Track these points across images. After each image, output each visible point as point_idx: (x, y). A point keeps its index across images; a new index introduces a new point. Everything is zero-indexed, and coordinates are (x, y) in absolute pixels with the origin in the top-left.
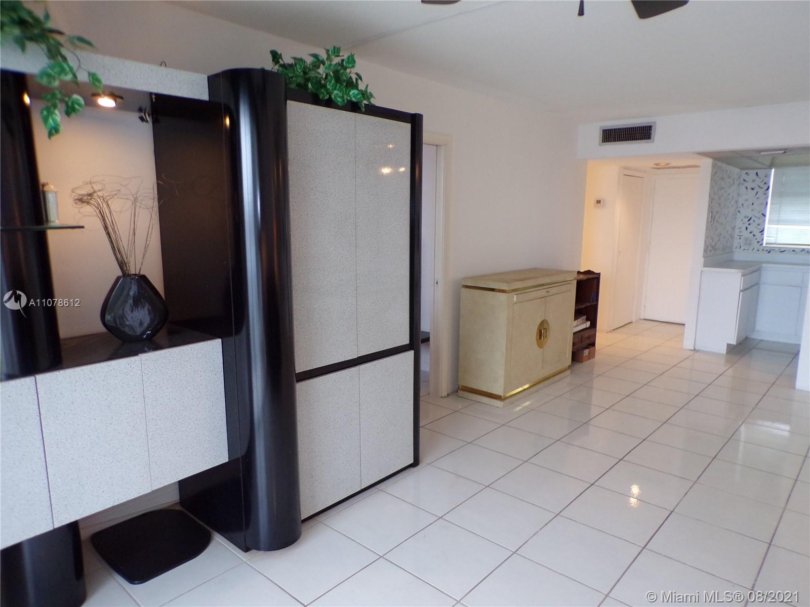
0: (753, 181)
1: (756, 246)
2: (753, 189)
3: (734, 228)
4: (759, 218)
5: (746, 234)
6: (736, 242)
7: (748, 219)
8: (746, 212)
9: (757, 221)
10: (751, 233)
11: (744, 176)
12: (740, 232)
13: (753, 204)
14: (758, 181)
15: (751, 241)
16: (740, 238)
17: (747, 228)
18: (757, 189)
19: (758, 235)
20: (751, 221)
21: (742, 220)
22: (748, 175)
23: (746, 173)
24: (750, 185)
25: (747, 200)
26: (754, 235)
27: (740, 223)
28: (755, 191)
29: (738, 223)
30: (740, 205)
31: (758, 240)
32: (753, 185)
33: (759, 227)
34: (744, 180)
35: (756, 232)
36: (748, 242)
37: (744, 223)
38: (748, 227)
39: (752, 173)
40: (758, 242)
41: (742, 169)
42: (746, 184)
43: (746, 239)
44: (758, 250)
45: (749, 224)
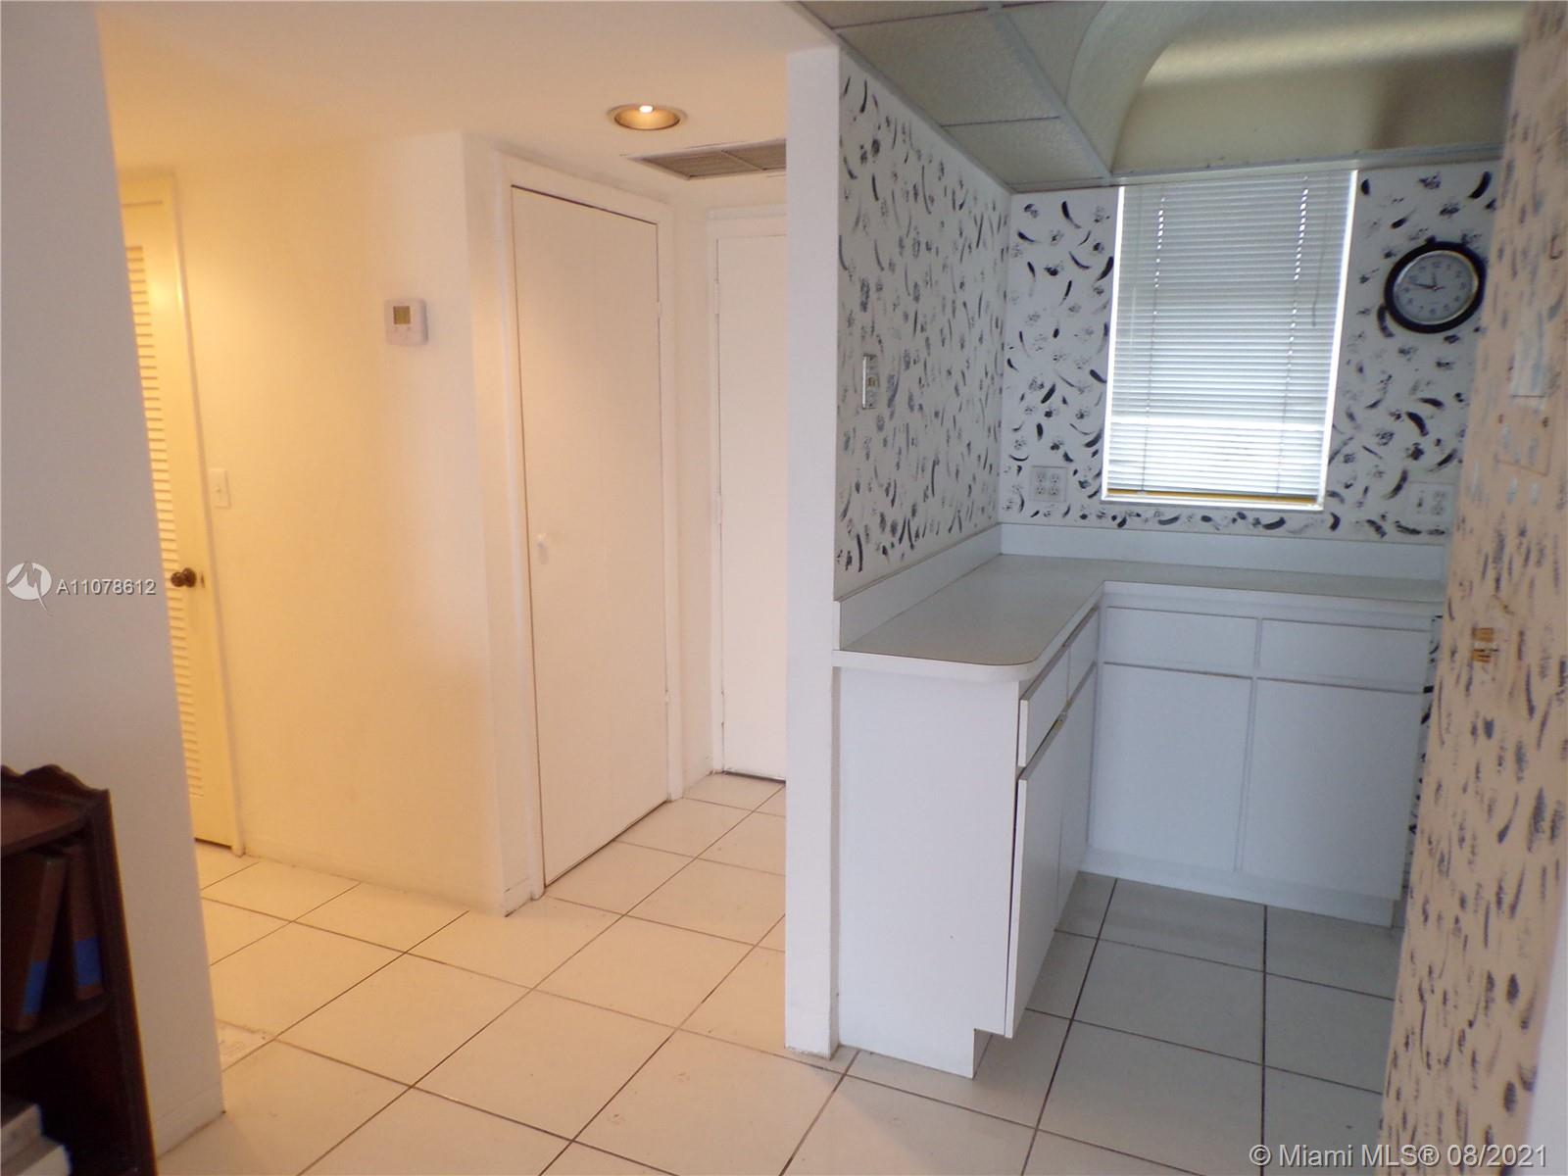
0: (1054, 239)
1: (1078, 498)
2: (1054, 273)
3: (994, 431)
4: (1081, 391)
5: (1037, 452)
6: (1007, 483)
7: (1045, 391)
8: (1034, 365)
9: (1077, 402)
10: (1055, 447)
11: (1021, 221)
12: (1019, 445)
13: (1056, 333)
14: (1072, 239)
15: (1055, 479)
16: (1020, 468)
17: (1040, 430)
18: (1069, 272)
19: (1081, 455)
20: (1056, 399)
21: (1022, 398)
22: (1035, 213)
23: (1028, 207)
24: (1042, 255)
25: (1034, 317)
26: (1067, 458)
27: (1016, 411)
28: (1060, 282)
29: (1012, 412)
30: (1011, 337)
31: (1080, 477)
32: (1057, 256)
33: (1082, 425)
34: (1022, 236)
35: (1074, 445)
36: (1047, 484)
37: (1029, 410)
38: (1045, 423)
39: (1048, 203)
40: (1082, 485)
41: (1014, 187)
42: (1030, 253)
43: (1041, 473)
44: (1084, 517)
45: (1048, 414)
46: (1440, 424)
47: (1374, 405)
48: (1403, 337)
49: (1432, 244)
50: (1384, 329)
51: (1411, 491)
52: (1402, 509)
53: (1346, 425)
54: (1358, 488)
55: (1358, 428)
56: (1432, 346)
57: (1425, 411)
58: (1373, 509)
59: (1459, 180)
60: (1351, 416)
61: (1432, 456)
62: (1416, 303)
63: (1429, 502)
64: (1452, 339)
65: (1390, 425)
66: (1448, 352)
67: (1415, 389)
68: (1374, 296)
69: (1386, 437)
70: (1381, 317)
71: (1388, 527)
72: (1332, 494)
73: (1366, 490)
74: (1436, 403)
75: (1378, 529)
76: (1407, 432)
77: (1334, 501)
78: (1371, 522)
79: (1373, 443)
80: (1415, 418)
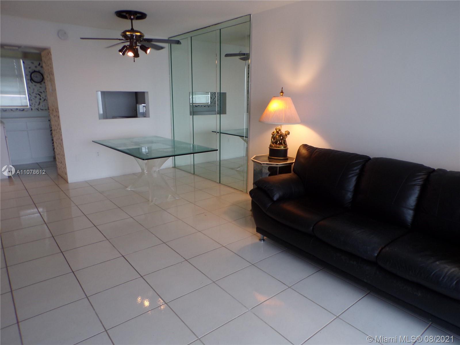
46: (43, 95)
47: (33, 93)
48: (34, 83)
49: (35, 71)
50: (31, 82)
51: (41, 104)
52: (40, 107)
53: (29, 95)
54: (34, 104)
55: (31, 95)
56: (38, 85)
57: (40, 93)
58: (37, 107)
59: (36, 63)
60: (30, 94)
61: (42, 100)
62: (35, 79)
63: (44, 106)
64: (41, 84)
65: (35, 95)
66: (41, 86)
67: (38, 90)
68: (29, 78)
69: (36, 97)
70: (31, 80)
71: (39, 109)
72: (30, 105)
73: (35, 105)
74: (41, 92)
75: (38, 110)
76: (38, 97)
77: (31, 106)
78: (37, 109)
79: (34, 98)
80: (39, 94)
